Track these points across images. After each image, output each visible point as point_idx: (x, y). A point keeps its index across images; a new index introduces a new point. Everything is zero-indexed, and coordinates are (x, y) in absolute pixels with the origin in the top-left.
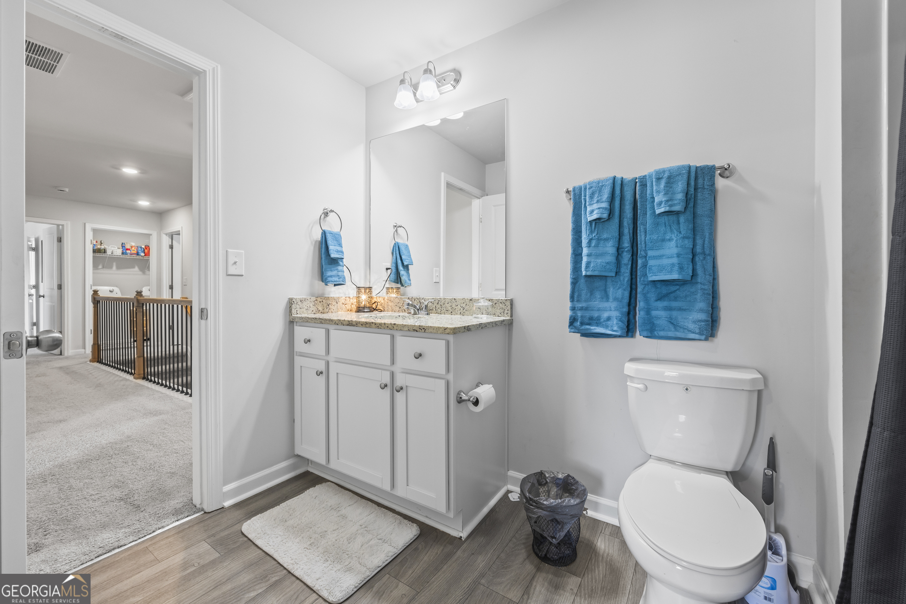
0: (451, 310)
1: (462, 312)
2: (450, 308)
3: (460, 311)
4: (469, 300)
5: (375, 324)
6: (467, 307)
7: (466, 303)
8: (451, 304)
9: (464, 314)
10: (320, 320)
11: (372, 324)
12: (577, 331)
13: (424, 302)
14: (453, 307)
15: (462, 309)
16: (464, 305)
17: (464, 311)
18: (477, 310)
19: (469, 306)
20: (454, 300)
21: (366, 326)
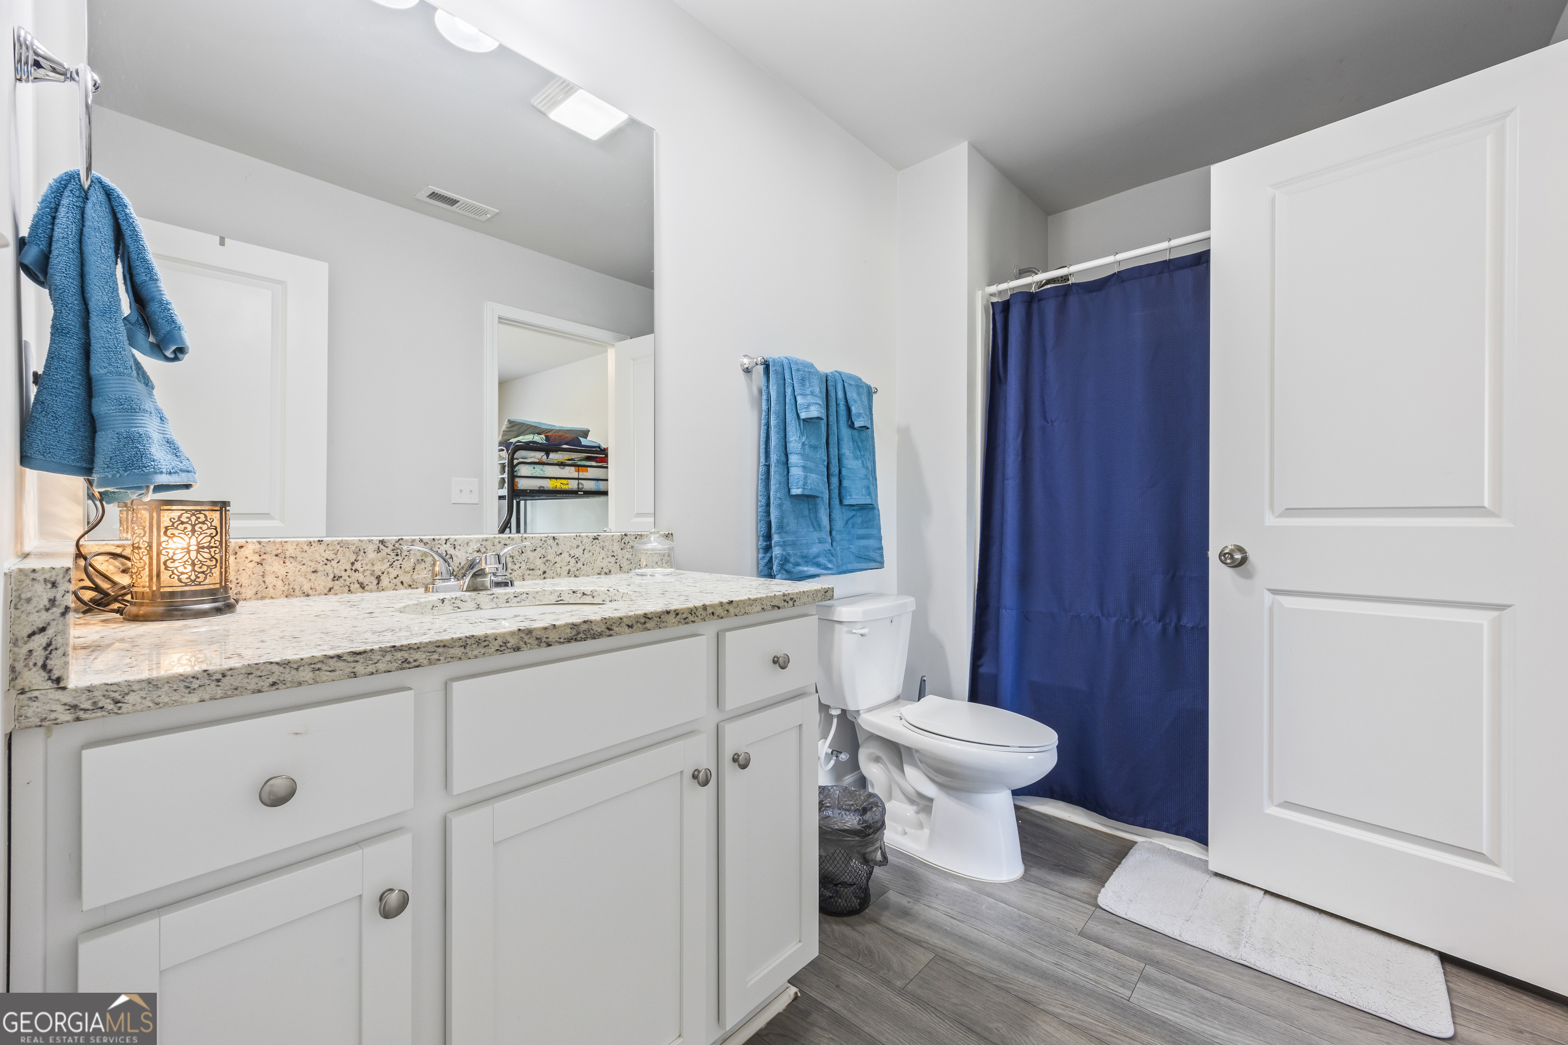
0: (543, 568)
1: (572, 570)
2: (539, 562)
3: (568, 567)
4: (591, 538)
5: (677, 614)
6: (587, 555)
7: (583, 547)
8: (543, 551)
9: (577, 573)
10: (399, 655)
11: (664, 617)
12: (788, 577)
13: (451, 551)
14: (549, 557)
15: (573, 561)
16: (578, 553)
17: (580, 565)
18: (609, 560)
19: (591, 554)
20: (552, 540)
21: (648, 625)
